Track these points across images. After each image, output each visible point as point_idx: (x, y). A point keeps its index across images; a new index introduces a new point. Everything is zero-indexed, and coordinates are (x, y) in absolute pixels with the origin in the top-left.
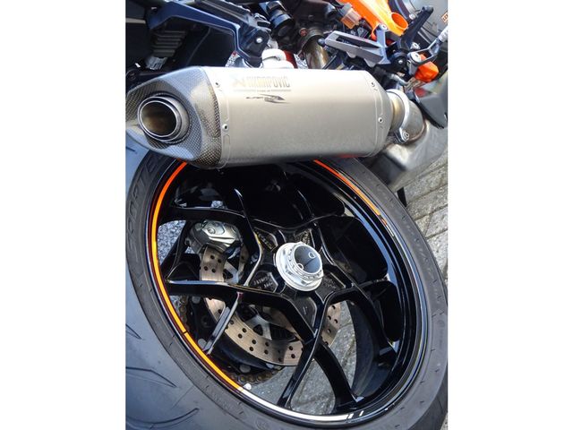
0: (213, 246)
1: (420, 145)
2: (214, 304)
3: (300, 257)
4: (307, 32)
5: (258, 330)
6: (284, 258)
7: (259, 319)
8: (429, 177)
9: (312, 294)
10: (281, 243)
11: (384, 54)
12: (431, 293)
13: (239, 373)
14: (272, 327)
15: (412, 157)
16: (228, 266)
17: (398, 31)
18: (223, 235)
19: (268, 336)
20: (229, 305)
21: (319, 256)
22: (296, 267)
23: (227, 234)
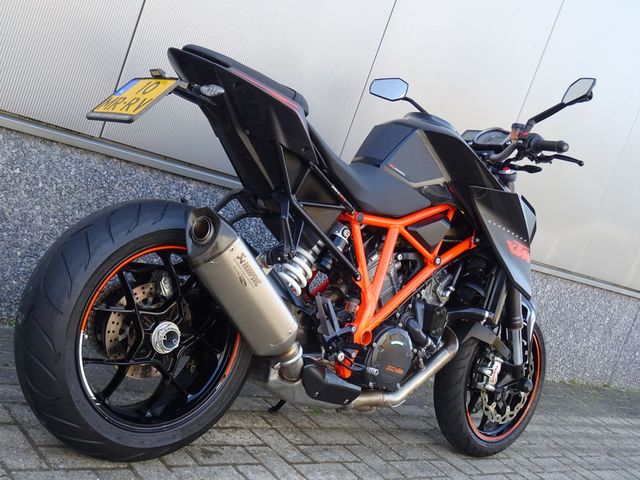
0: (158, 287)
1: (284, 383)
2: (124, 301)
3: (170, 335)
4: (341, 284)
5: (122, 331)
6: (165, 327)
7: (128, 329)
8: (307, 419)
9: (154, 351)
10: (175, 322)
11: (331, 336)
12: (191, 425)
13: (96, 334)
14: (127, 338)
15: (275, 381)
16: (151, 299)
17: (357, 339)
18: (166, 289)
19: (121, 338)
20: (127, 308)
21: (177, 346)
22: (163, 334)
23: (167, 291)
